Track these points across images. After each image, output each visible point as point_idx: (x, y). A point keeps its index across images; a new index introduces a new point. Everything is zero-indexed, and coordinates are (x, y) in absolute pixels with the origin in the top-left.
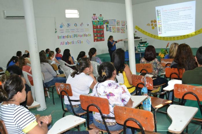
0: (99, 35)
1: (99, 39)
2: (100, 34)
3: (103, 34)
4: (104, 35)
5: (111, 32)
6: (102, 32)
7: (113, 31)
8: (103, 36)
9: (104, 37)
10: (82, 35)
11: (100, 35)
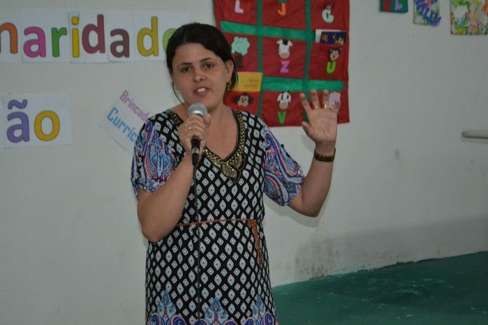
0: (284, 50)
1: (284, 100)
2: (296, 34)
3: (338, 39)
4: (344, 53)
5: (434, 20)
6: (327, 16)
7: (460, 12)
8: (331, 69)
9: (342, 75)
10: (58, 33)
11: (297, 47)
